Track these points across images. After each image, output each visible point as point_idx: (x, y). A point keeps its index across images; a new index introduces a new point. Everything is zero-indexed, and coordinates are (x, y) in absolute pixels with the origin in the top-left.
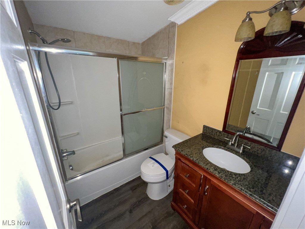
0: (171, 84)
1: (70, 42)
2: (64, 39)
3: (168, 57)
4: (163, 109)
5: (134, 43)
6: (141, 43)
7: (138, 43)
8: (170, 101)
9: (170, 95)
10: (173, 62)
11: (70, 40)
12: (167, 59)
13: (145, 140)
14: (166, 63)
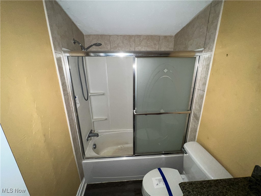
0: (204, 84)
1: (101, 45)
2: (97, 44)
3: (205, 48)
4: (188, 115)
5: (165, 37)
6: (174, 35)
7: (170, 36)
8: (200, 107)
9: (201, 99)
10: (211, 55)
11: (101, 44)
12: (202, 51)
13: (159, 144)
14: (199, 56)
